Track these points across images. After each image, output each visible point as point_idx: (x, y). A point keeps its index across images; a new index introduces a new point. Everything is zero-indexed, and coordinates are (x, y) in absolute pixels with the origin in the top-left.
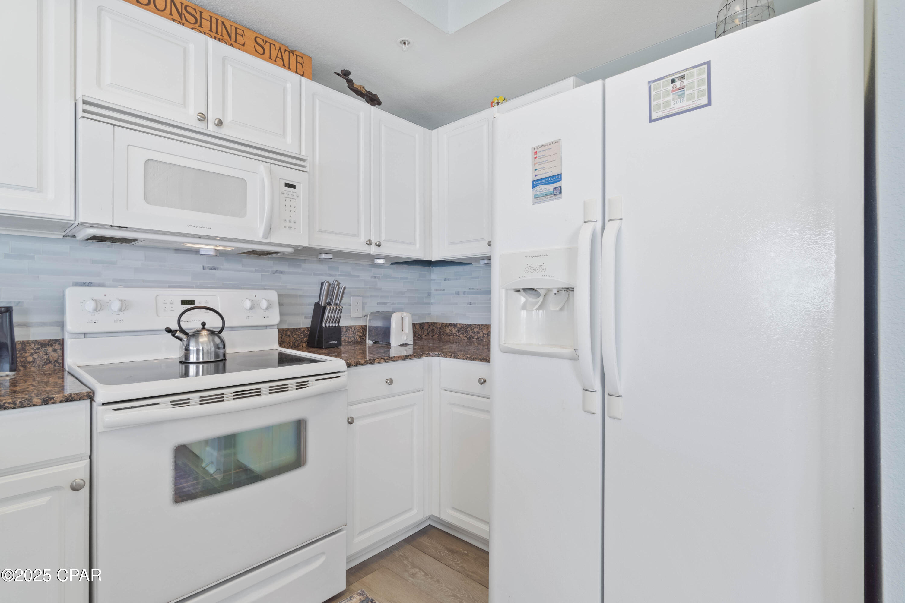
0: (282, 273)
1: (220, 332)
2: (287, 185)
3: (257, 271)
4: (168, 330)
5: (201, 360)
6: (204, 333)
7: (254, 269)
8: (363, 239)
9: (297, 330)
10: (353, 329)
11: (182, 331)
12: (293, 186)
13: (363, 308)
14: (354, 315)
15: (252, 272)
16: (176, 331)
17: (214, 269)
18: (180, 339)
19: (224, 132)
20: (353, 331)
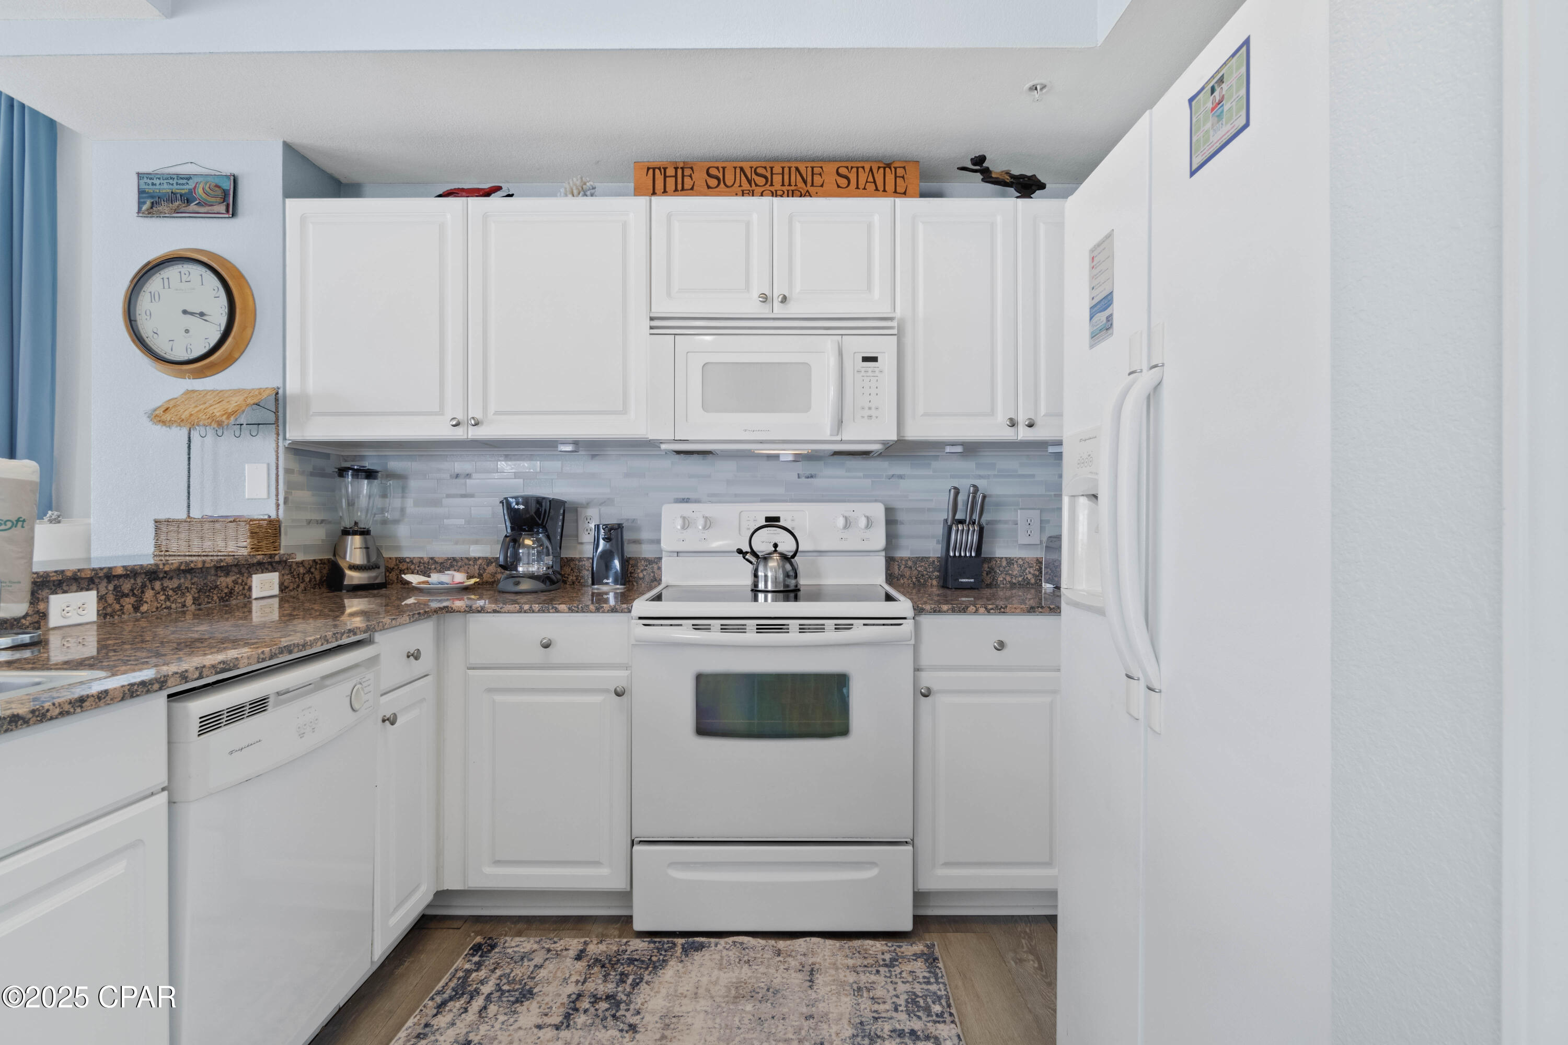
0: (901, 477)
1: (794, 556)
2: (865, 359)
3: (865, 477)
4: (740, 551)
5: (770, 588)
6: (776, 556)
7: (861, 474)
8: (1001, 418)
9: (923, 559)
10: (1020, 562)
11: (754, 553)
12: (874, 359)
13: (1042, 529)
14: (1023, 539)
15: (860, 478)
16: (747, 553)
17: (812, 477)
18: (751, 562)
19: (793, 309)
20: (1021, 566)
